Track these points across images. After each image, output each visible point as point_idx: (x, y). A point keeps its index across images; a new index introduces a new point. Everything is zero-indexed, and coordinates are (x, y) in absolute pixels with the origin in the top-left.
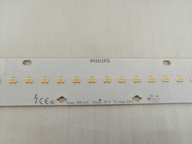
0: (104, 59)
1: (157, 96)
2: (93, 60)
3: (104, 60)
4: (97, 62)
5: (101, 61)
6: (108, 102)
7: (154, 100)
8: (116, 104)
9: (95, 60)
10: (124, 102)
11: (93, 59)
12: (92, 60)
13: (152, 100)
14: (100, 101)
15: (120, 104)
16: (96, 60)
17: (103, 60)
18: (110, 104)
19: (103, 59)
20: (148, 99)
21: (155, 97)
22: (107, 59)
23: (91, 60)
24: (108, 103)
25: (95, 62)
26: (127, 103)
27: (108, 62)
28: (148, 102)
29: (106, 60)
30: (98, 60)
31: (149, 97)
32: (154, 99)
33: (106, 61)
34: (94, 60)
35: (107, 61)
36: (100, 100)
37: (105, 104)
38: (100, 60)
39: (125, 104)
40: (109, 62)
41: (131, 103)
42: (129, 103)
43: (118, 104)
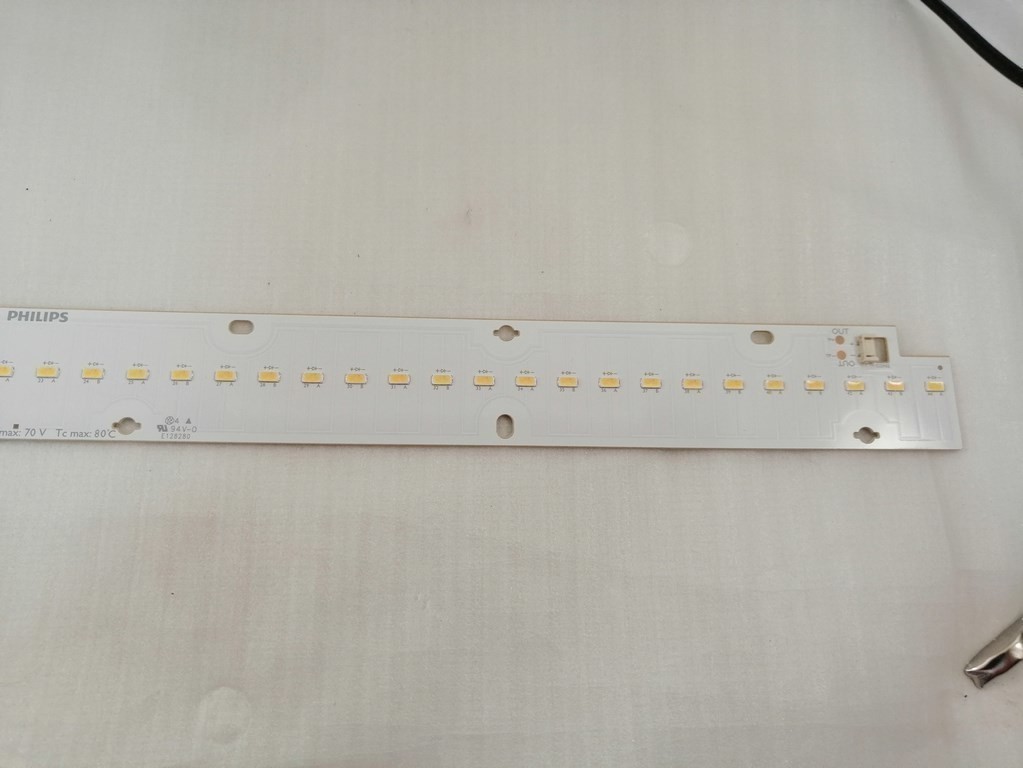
0: (49, 311)
1: (189, 422)
2: (16, 313)
3: (52, 314)
4: (26, 320)
5: (42, 317)
6: (38, 432)
7: (176, 432)
8: (61, 438)
9: (24, 314)
10: (86, 434)
11: (18, 310)
12: (13, 315)
13: (170, 431)
14: (16, 430)
15: (73, 438)
16: (28, 313)
17: (46, 314)
18: (44, 437)
19: (47, 310)
20: (161, 428)
21: (182, 423)
22: (60, 312)
23: (10, 313)
24: (38, 436)
25: (23, 318)
26: (93, 438)
27: (61, 321)
28: (157, 436)
29: (57, 314)
30: (33, 313)
31: (164, 424)
32: (178, 429)
33: (57, 317)
34: (21, 313)
35: (60, 318)
36: (16, 426)
37: (29, 437)
38: (39, 313)
39: (89, 439)
40: (66, 319)
41: (107, 438)
42: (100, 438)
43: (68, 437)
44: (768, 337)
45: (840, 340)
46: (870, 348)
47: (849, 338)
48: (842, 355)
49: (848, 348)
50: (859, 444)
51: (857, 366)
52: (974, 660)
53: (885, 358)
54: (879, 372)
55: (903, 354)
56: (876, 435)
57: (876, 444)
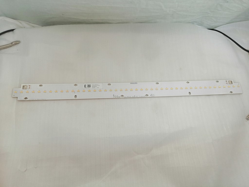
0: (135, 83)
1: (154, 95)
6: (137, 96)
8: (140, 97)
16: (133, 83)
20: (151, 95)
26: (143, 97)
41: (145, 97)
44: (218, 82)
45: (226, 81)
46: (230, 82)
47: (228, 81)
48: (227, 83)
49: (227, 82)
50: (230, 93)
51: (229, 84)
52: (247, 117)
53: (232, 83)
54: (232, 85)
55: (234, 83)
56: (232, 92)
57: (232, 93)
